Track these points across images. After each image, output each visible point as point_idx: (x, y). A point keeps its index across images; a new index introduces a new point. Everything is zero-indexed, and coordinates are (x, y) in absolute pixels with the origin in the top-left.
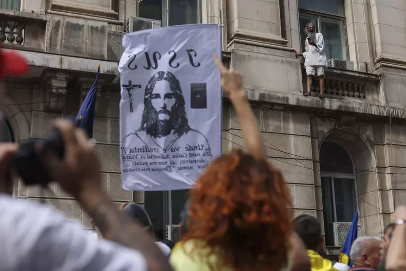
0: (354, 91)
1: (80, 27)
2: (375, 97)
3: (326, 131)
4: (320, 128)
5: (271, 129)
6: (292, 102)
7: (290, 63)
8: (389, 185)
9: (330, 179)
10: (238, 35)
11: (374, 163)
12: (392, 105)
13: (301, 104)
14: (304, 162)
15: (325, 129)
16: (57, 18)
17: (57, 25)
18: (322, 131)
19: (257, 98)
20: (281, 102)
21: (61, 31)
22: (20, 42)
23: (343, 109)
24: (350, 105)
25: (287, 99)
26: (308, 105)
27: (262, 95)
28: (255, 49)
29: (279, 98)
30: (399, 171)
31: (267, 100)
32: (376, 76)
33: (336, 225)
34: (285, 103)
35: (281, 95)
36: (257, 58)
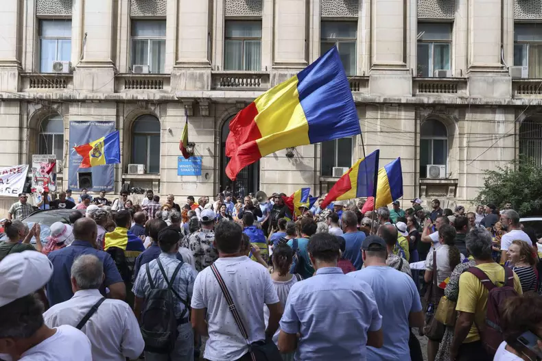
0: (449, 89)
1: (285, 75)
2: (463, 91)
3: (426, 115)
4: (422, 114)
5: (390, 116)
6: (403, 101)
7: (405, 78)
8: (465, 144)
9: (431, 140)
10: (375, 65)
11: (457, 132)
12: (472, 96)
13: (409, 102)
14: (408, 134)
15: (426, 113)
16: (274, 73)
17: (274, 76)
18: (424, 115)
19: (382, 101)
20: (396, 102)
21: (277, 78)
22: (259, 85)
23: (437, 102)
24: (441, 100)
25: (400, 100)
26: (413, 102)
27: (385, 99)
28: (384, 72)
29: (395, 100)
30: (471, 136)
31: (388, 101)
32: (465, 79)
33: (428, 167)
34: (398, 102)
35: (397, 98)
36: (384, 78)
